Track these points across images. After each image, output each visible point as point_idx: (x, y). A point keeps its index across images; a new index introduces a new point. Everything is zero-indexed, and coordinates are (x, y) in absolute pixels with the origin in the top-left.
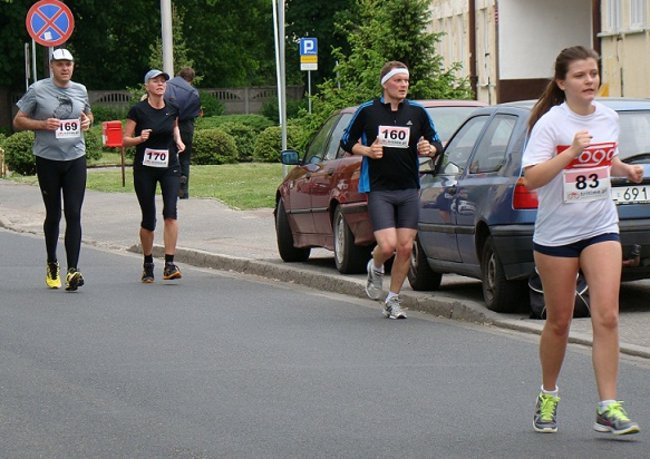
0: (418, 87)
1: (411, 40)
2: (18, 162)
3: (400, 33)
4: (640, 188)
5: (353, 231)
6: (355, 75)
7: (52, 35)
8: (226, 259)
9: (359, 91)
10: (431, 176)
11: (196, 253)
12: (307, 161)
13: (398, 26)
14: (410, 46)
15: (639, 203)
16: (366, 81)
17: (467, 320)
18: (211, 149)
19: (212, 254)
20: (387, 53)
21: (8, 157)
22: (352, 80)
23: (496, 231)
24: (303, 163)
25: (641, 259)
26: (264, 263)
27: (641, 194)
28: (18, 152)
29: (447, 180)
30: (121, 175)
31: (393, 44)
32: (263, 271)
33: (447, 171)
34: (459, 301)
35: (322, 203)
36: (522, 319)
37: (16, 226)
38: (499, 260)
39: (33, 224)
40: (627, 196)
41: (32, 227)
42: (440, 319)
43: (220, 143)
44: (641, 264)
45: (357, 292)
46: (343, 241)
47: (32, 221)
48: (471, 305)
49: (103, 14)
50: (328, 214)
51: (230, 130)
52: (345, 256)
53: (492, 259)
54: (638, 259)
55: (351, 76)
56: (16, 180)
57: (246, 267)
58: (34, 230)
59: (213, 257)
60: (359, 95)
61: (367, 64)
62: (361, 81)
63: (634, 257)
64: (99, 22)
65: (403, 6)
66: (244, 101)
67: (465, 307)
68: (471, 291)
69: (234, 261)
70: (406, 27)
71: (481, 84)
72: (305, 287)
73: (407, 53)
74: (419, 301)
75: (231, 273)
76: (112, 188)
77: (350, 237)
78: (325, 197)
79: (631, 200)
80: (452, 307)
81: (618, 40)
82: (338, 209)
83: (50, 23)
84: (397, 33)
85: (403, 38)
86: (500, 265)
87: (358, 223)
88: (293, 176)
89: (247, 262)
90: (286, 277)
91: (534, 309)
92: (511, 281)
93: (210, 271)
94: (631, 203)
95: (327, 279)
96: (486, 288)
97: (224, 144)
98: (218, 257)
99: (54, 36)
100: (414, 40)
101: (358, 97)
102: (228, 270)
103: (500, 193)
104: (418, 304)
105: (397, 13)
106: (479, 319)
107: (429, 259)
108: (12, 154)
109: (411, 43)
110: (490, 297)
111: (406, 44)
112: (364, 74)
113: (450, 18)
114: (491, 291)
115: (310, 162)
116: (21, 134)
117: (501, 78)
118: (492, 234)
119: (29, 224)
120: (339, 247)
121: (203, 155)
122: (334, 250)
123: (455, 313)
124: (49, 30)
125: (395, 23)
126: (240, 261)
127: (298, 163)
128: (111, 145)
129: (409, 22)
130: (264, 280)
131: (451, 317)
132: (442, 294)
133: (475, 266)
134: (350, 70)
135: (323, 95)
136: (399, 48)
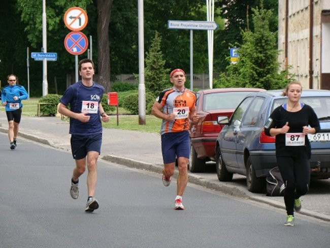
0: (268, 78)
1: (264, 53)
3: (259, 50)
4: (322, 134)
5: (197, 151)
7: (77, 49)
8: (142, 164)
9: (237, 79)
10: (227, 126)
11: (130, 161)
13: (258, 46)
14: (264, 56)
15: (321, 141)
16: (242, 74)
17: (238, 196)
19: (137, 161)
20: (252, 60)
23: (252, 153)
25: (321, 169)
26: (158, 166)
27: (322, 137)
29: (235, 128)
30: (116, 119)
31: (255, 55)
34: (235, 186)
37: (56, 145)
38: (253, 167)
40: (315, 138)
41: (63, 146)
42: (227, 195)
44: (321, 171)
45: (195, 181)
46: (192, 156)
48: (241, 188)
49: (128, 34)
52: (193, 164)
53: (251, 167)
54: (319, 168)
55: (235, 71)
59: (137, 163)
60: (237, 81)
61: (243, 65)
62: (240, 74)
63: (317, 167)
64: (126, 38)
65: (260, 36)
67: (238, 190)
68: (242, 182)
70: (262, 47)
71: (314, 75)
73: (262, 60)
74: (220, 186)
75: (143, 171)
76: (112, 126)
77: (195, 154)
79: (317, 140)
80: (233, 189)
83: (76, 43)
84: (257, 49)
85: (260, 52)
86: (254, 169)
87: (199, 147)
89: (151, 166)
91: (268, 191)
92: (258, 178)
93: (135, 170)
94: (317, 141)
96: (248, 181)
100: (266, 53)
101: (237, 82)
103: (257, 134)
104: (219, 188)
105: (258, 39)
106: (243, 195)
107: (226, 166)
110: (249, 185)
111: (261, 55)
112: (241, 70)
113: (302, 40)
114: (250, 182)
117: (323, 72)
118: (251, 154)
119: (62, 144)
123: (234, 192)
124: (76, 47)
125: (257, 44)
126: (148, 165)
128: (111, 104)
129: (264, 44)
131: (232, 194)
132: (232, 183)
133: (244, 170)
134: (234, 68)
135: (220, 81)
136: (258, 57)
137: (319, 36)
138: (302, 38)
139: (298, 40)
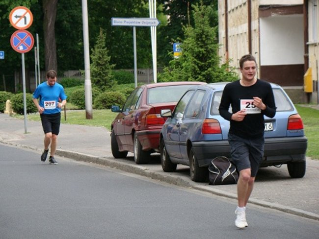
0: (209, 71)
1: (206, 48)
2: (18, 109)
3: (200, 45)
5: (141, 144)
6: (180, 65)
7: (23, 47)
8: (89, 157)
9: (180, 73)
10: (170, 118)
11: (77, 154)
12: (124, 110)
13: (199, 41)
14: (205, 51)
16: (184, 68)
17: (182, 185)
18: (114, 101)
20: (193, 54)
21: (13, 106)
22: (178, 67)
23: (194, 144)
24: (122, 111)
26: (104, 159)
28: (18, 103)
29: (177, 120)
30: (64, 114)
31: (196, 50)
32: (104, 163)
33: (178, 116)
35: (129, 131)
36: (205, 185)
37: (4, 141)
38: (196, 158)
39: (13, 140)
41: (13, 141)
42: (172, 185)
43: (118, 98)
46: (137, 149)
47: (13, 138)
48: (185, 178)
49: (74, 32)
50: (131, 136)
51: (126, 92)
52: (138, 155)
53: (194, 157)
56: (17, 117)
57: (97, 161)
58: (12, 143)
59: (84, 156)
61: (185, 60)
62: (182, 68)
64: (71, 35)
65: (201, 31)
66: (147, 75)
67: (182, 180)
68: (185, 172)
69: (93, 158)
70: (203, 42)
72: (121, 171)
73: (203, 54)
75: (91, 164)
77: (140, 147)
78: (130, 127)
80: (177, 179)
81: (315, 46)
82: (135, 133)
83: (22, 41)
84: (198, 44)
85: (201, 47)
86: (197, 160)
87: (143, 140)
88: (117, 118)
89: (98, 159)
90: (113, 165)
91: (211, 180)
92: (200, 167)
93: (82, 163)
95: (129, 166)
96: (191, 171)
97: (120, 99)
98: (87, 156)
99: (24, 48)
100: (207, 48)
101: (180, 76)
102: (89, 162)
103: (199, 125)
105: (198, 35)
106: (187, 185)
107: (170, 157)
108: (15, 104)
109: (205, 49)
110: (193, 175)
111: (202, 50)
112: (184, 65)
113: (241, 34)
114: (193, 172)
115: (125, 111)
116: (20, 94)
117: (262, 65)
119: (11, 140)
120: (136, 152)
121: (110, 104)
122: (134, 153)
123: (178, 182)
124: (22, 45)
125: (197, 39)
127: (120, 111)
129: (204, 39)
130: (103, 167)
131: (176, 184)
132: (176, 173)
133: (187, 160)
134: (177, 62)
135: (164, 74)
136: (199, 52)
137: (257, 30)
138: (241, 32)
139: (238, 35)
